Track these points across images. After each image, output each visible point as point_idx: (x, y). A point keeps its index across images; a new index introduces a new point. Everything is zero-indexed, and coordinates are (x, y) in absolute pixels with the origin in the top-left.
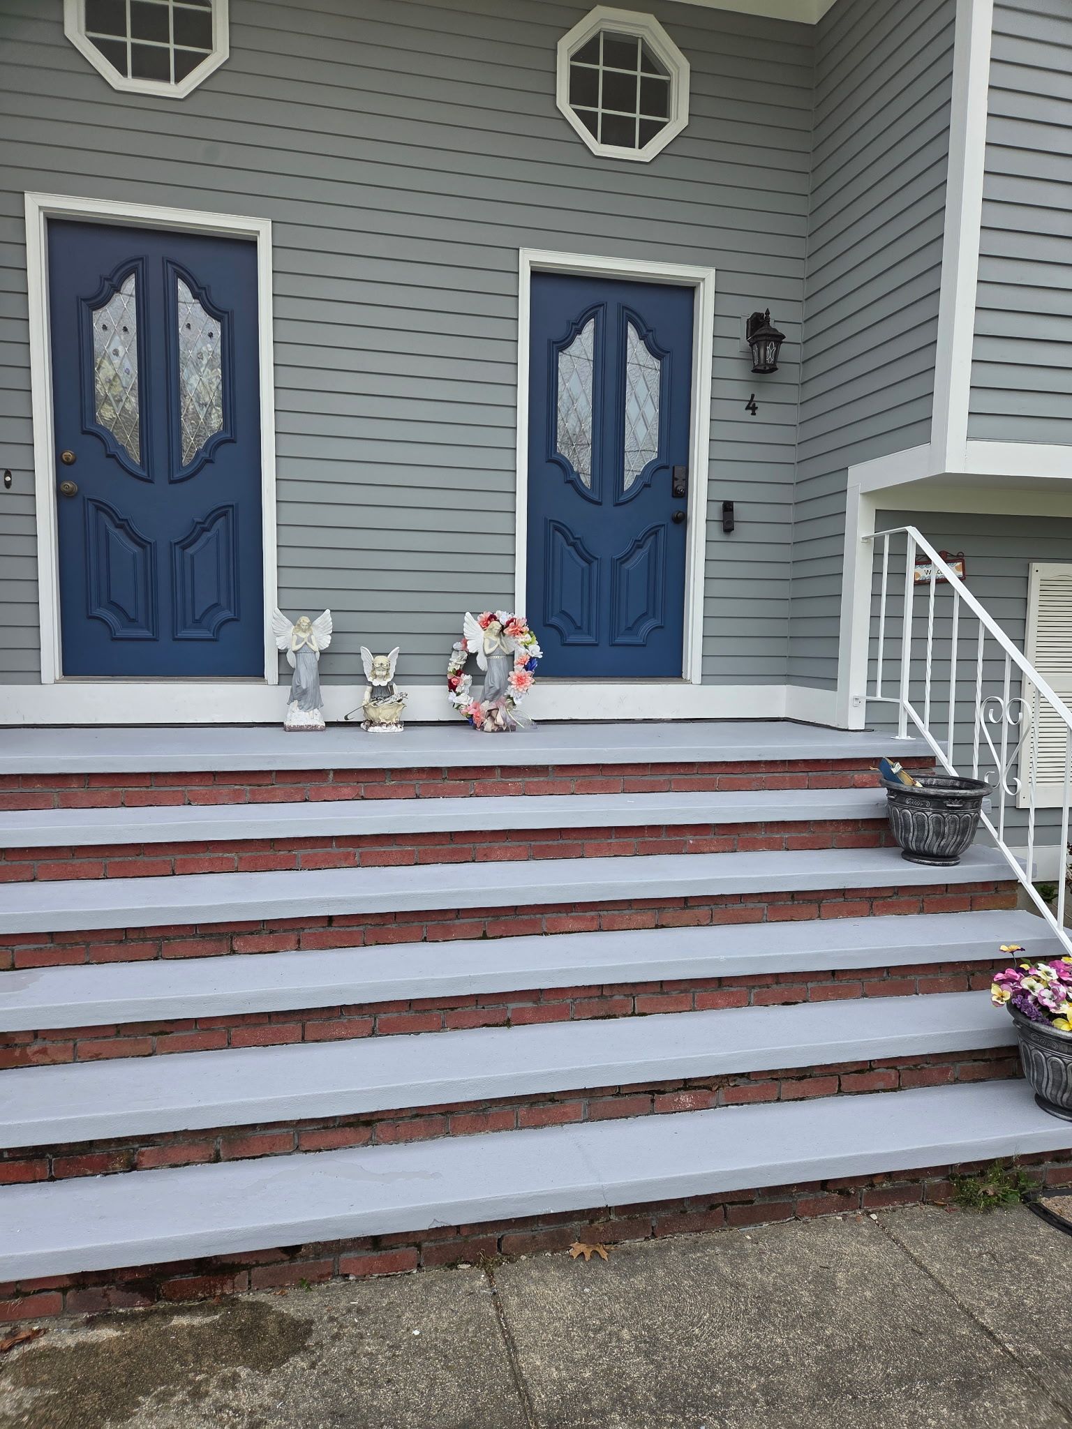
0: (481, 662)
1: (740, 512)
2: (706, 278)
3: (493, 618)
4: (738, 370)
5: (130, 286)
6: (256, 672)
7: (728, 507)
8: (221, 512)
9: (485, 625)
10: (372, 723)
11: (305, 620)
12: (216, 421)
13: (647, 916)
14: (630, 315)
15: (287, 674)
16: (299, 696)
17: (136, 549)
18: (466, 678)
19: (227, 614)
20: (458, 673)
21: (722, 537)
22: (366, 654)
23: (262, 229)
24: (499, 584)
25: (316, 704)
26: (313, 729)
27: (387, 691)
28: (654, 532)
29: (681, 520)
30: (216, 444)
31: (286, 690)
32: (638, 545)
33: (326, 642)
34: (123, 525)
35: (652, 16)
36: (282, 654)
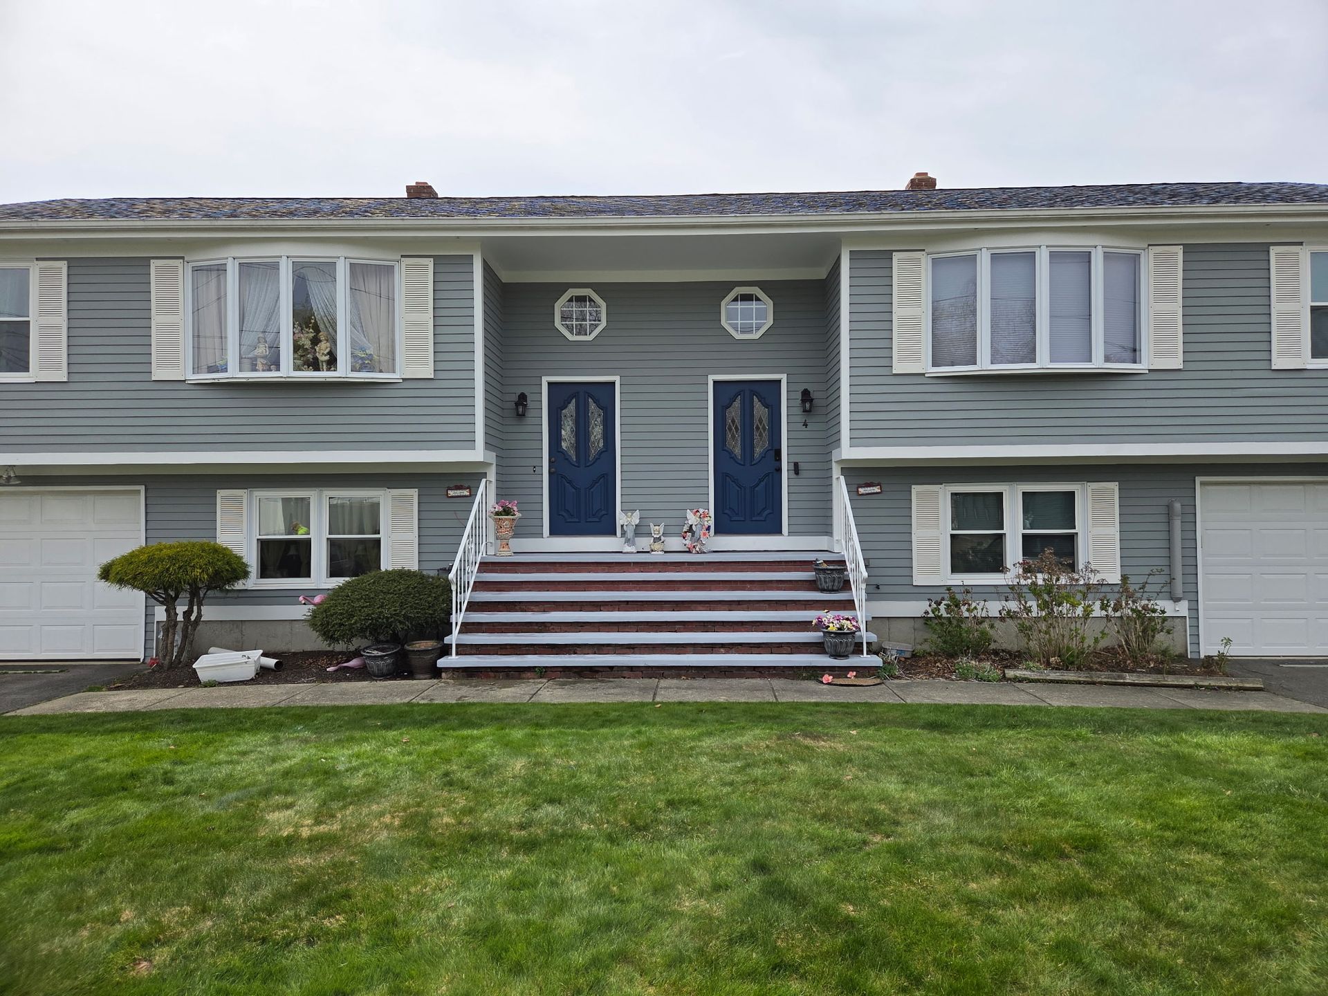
0: (694, 528)
1: (801, 466)
2: (783, 378)
3: (698, 511)
4: (799, 411)
5: (574, 401)
6: (614, 533)
7: (796, 465)
8: (603, 476)
9: (695, 514)
10: (652, 551)
11: (630, 514)
12: (601, 444)
13: (726, 607)
14: (753, 393)
15: (624, 534)
16: (628, 541)
17: (574, 490)
18: (688, 534)
19: (604, 512)
20: (686, 532)
21: (795, 476)
22: (652, 525)
23: (617, 379)
24: (703, 498)
25: (634, 544)
26: (632, 553)
27: (659, 539)
28: (767, 475)
29: (779, 470)
30: (601, 453)
31: (623, 539)
32: (761, 481)
33: (637, 521)
34: (570, 482)
35: (757, 288)
36: (622, 526)
